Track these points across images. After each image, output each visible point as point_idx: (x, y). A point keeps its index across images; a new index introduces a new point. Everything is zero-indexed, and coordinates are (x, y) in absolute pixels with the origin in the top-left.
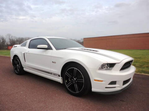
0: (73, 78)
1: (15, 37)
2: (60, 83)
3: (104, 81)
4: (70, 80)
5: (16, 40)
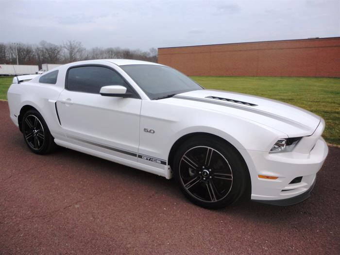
0: (202, 170)
2: (164, 178)
3: (280, 178)
4: (192, 172)
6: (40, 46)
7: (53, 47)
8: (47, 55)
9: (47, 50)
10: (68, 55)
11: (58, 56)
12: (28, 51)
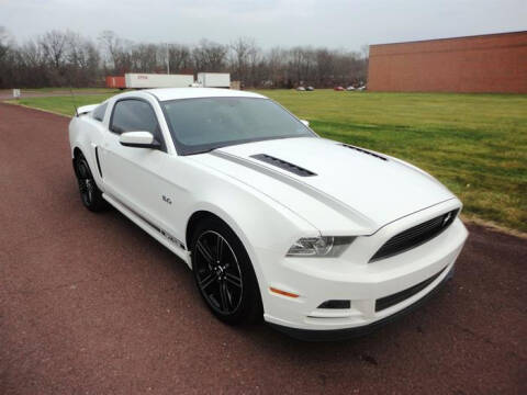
0: (217, 265)
1: (127, 41)
3: (304, 297)
5: (131, 53)
6: (200, 47)
7: (216, 47)
8: (208, 61)
9: (208, 51)
10: (237, 59)
11: (223, 60)
12: (185, 54)
